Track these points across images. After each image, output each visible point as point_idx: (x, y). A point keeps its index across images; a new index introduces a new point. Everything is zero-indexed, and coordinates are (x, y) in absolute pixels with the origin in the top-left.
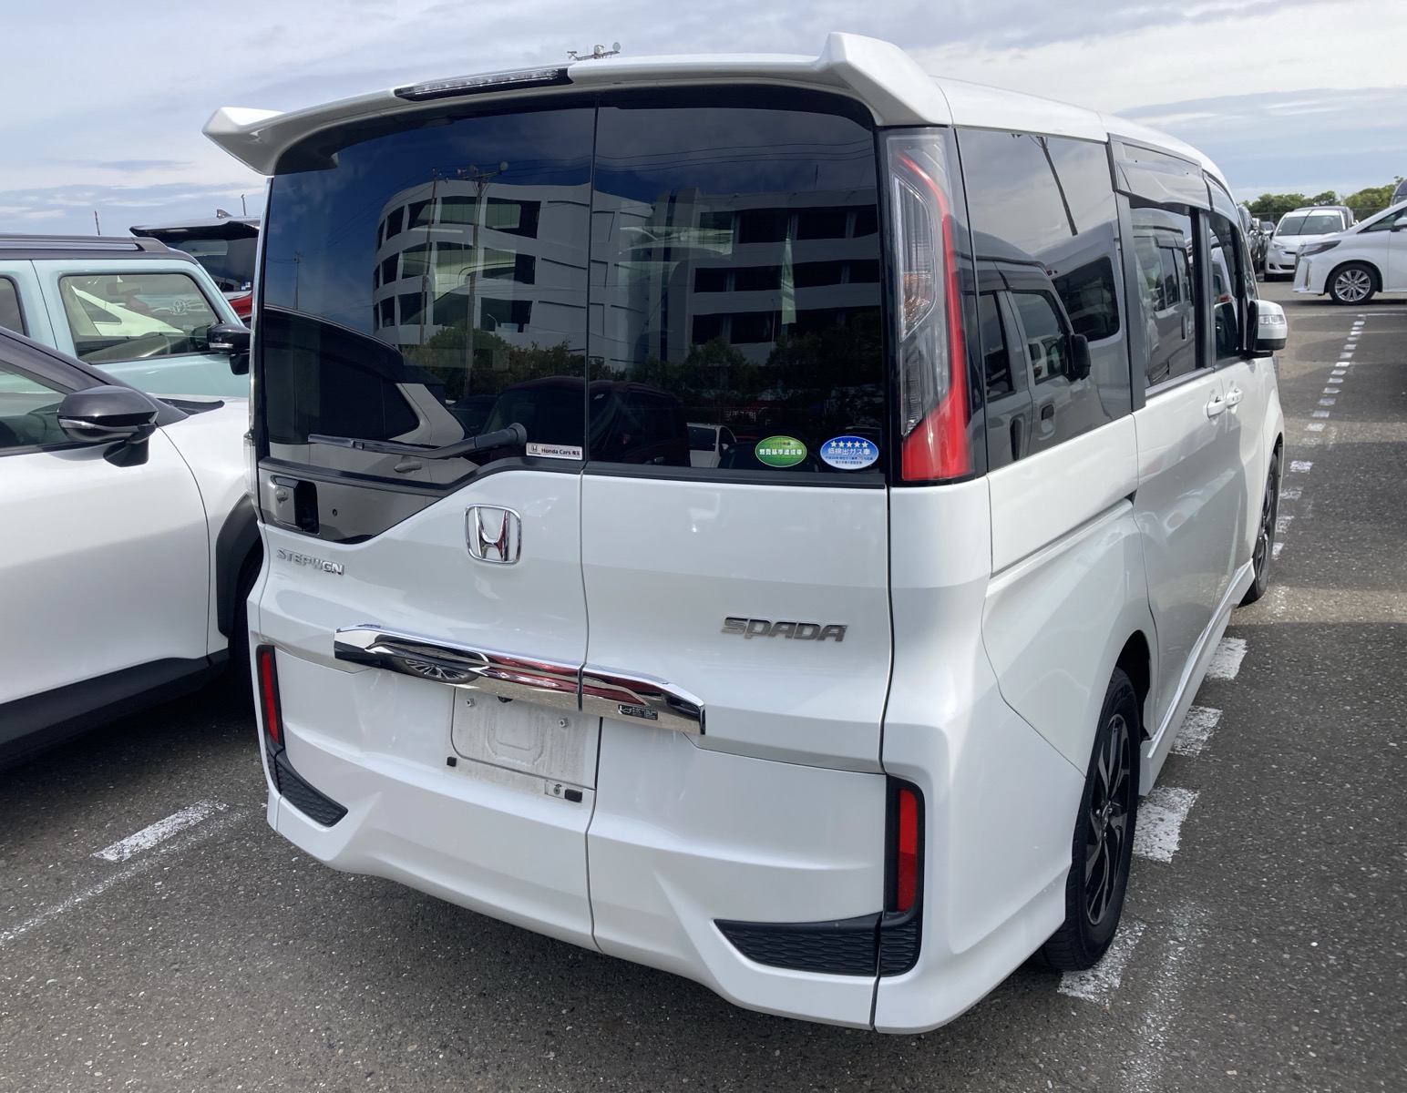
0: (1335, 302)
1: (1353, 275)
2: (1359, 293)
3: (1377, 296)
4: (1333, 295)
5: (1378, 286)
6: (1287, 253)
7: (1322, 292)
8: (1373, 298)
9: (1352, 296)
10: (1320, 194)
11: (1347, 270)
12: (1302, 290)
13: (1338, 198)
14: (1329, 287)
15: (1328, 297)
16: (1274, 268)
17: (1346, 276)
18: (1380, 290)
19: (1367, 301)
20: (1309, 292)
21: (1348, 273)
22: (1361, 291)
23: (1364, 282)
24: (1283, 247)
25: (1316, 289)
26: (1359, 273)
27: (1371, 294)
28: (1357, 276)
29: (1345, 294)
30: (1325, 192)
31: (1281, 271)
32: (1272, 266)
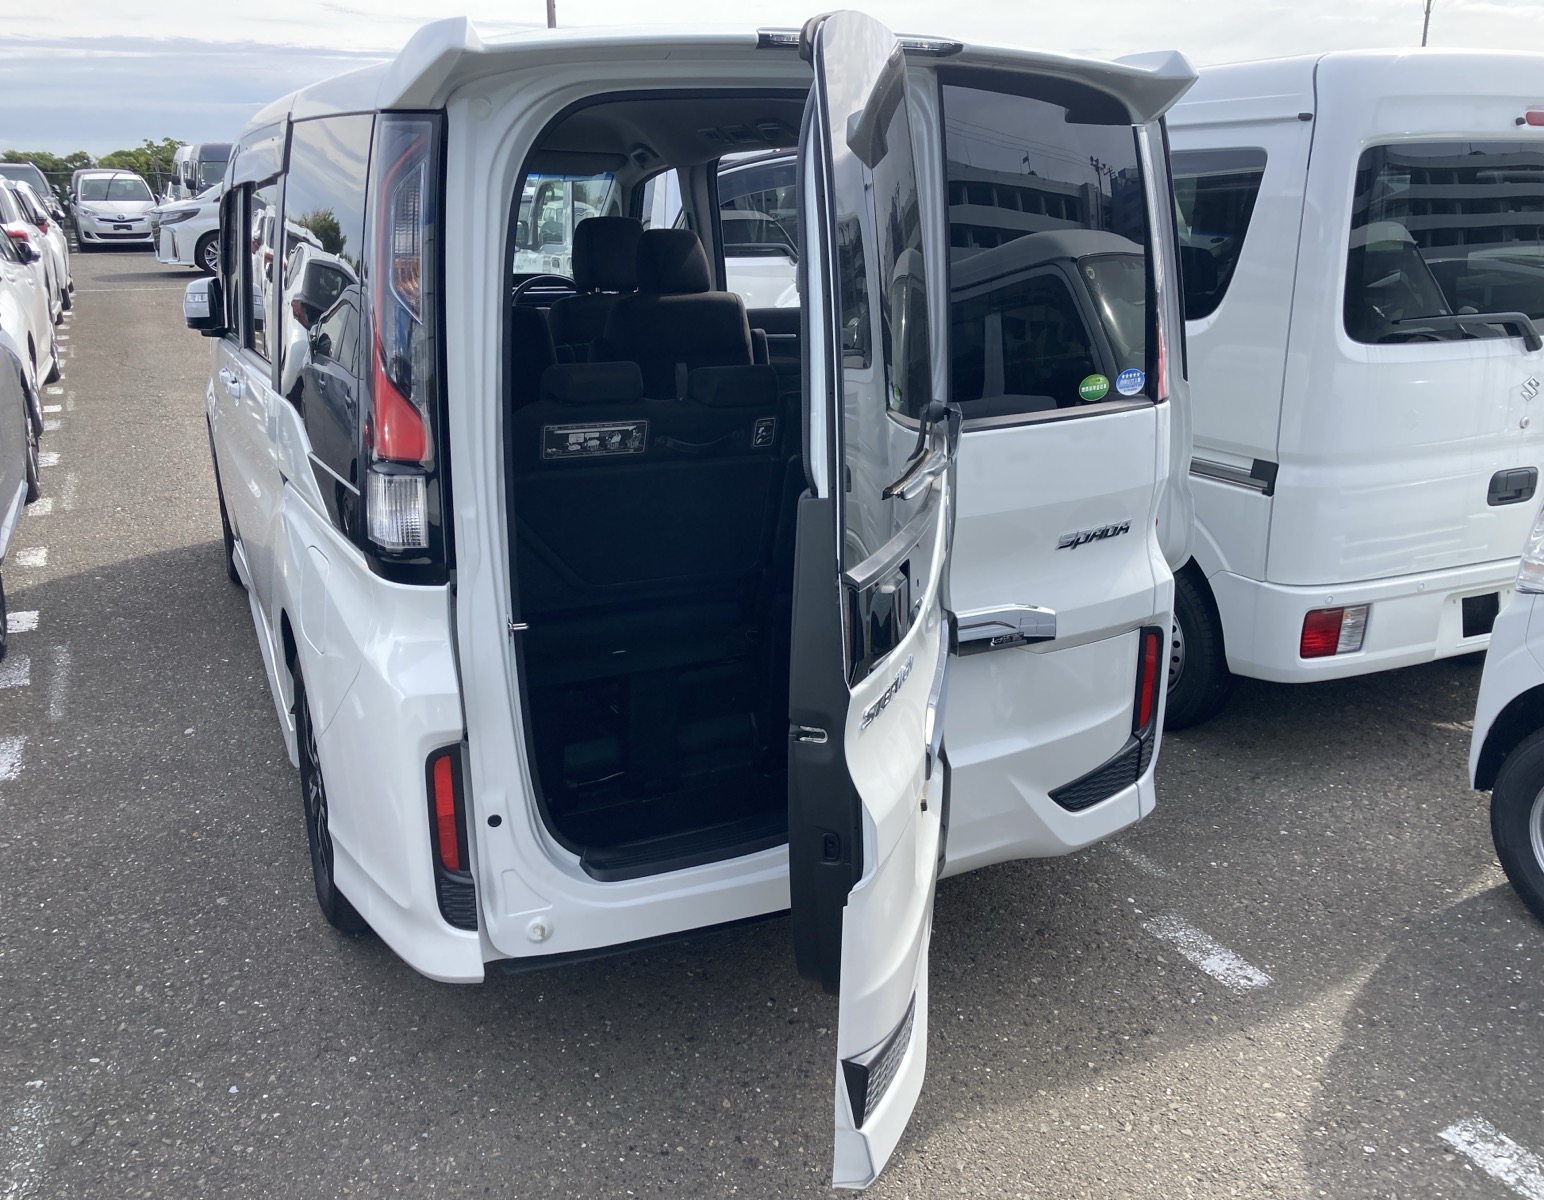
0: (206, 275)
4: (203, 265)
6: (101, 220)
7: (192, 262)
10: (71, 154)
11: (213, 240)
12: (171, 261)
13: (94, 161)
14: (199, 260)
15: (200, 267)
16: (91, 238)
17: (213, 246)
20: (178, 262)
21: (215, 244)
24: (94, 214)
25: (187, 260)
29: (215, 266)
30: (78, 152)
32: (88, 235)
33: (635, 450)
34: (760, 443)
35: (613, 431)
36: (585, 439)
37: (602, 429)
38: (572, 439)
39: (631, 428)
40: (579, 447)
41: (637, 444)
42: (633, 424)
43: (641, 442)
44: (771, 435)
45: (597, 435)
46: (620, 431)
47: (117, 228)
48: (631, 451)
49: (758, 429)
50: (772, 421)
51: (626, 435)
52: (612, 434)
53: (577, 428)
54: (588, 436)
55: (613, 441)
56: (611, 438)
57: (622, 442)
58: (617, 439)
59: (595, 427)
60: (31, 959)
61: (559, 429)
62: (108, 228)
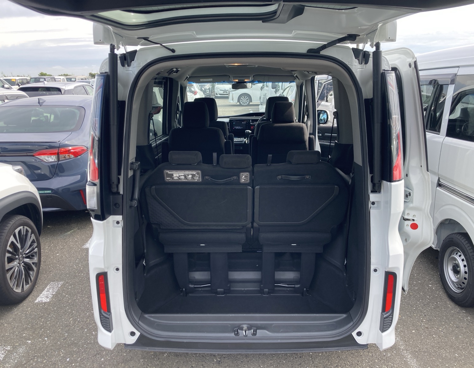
0: (240, 105)
1: (244, 97)
2: (246, 103)
3: (251, 103)
4: (240, 103)
5: (251, 101)
6: (220, 90)
7: (237, 102)
8: (250, 104)
9: (245, 104)
11: (243, 96)
12: (232, 101)
14: (238, 101)
15: (238, 103)
18: (251, 102)
19: (249, 105)
20: (234, 102)
21: (243, 97)
22: (247, 102)
23: (247, 99)
24: (219, 88)
25: (235, 102)
26: (246, 97)
27: (249, 103)
28: (245, 98)
29: (243, 103)
31: (219, 96)
32: (217, 94)
33: (197, 180)
34: (244, 181)
35: (189, 174)
36: (179, 176)
37: (185, 173)
38: (175, 175)
39: (195, 173)
40: (178, 178)
41: (198, 178)
42: (195, 172)
43: (199, 178)
44: (247, 179)
45: (183, 175)
46: (191, 174)
47: (224, 92)
48: (196, 181)
49: (242, 177)
50: (247, 174)
51: (193, 176)
52: (188, 175)
53: (176, 172)
54: (180, 175)
55: (189, 177)
56: (188, 176)
57: (192, 177)
58: (190, 176)
59: (182, 172)
60: (56, 303)
61: (170, 172)
62: (222, 92)
